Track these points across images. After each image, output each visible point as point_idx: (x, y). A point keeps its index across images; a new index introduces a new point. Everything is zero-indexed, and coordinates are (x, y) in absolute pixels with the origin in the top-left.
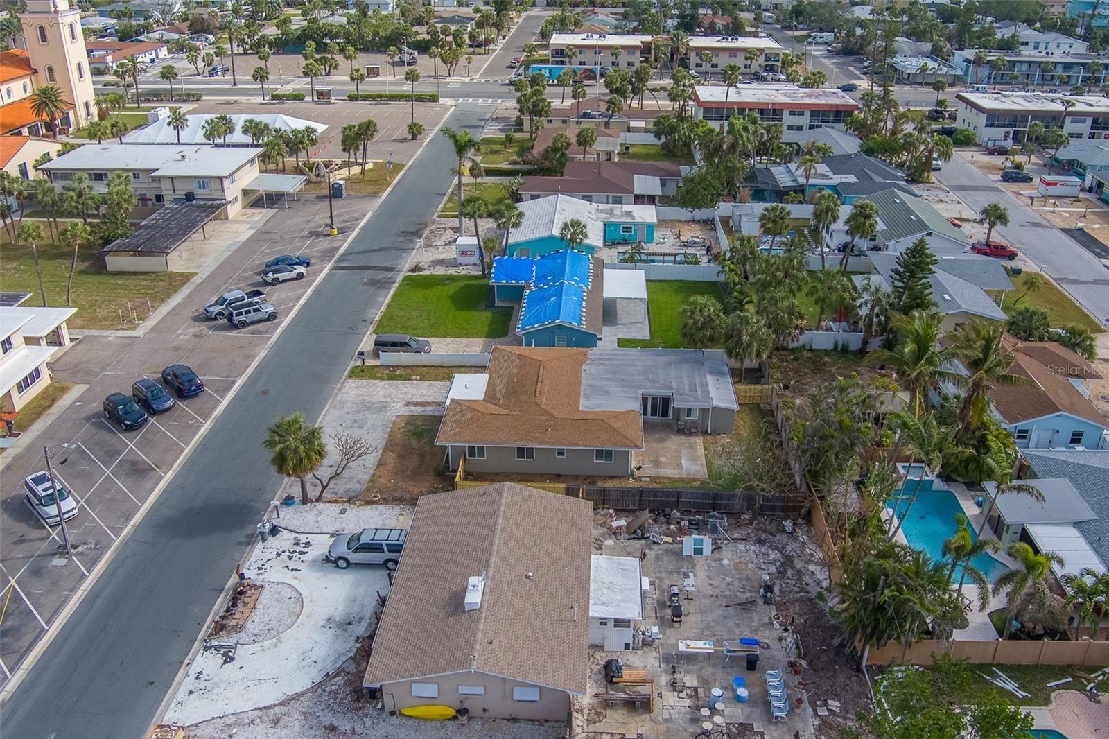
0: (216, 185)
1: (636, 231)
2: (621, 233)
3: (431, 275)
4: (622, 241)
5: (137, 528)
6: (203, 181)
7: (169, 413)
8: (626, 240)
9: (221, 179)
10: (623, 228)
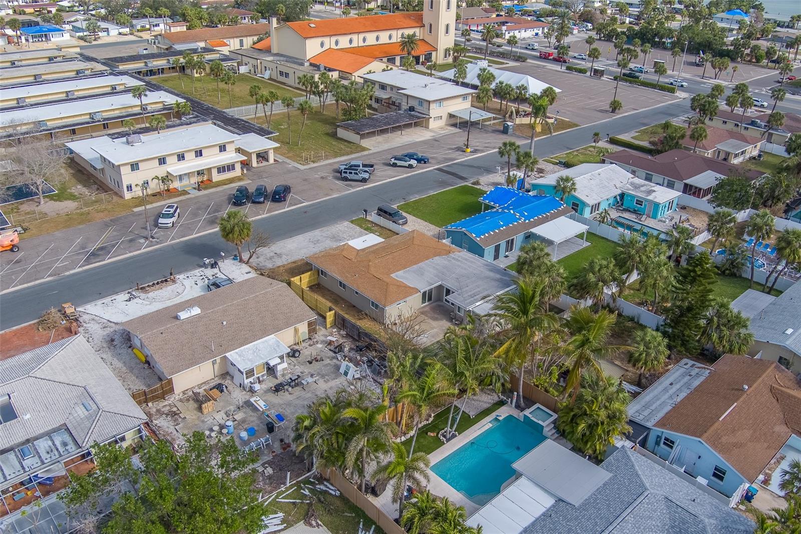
0: (425, 105)
1: (645, 205)
2: (635, 204)
3: (480, 189)
4: (632, 210)
5: (181, 242)
6: (421, 101)
7: (259, 205)
8: (635, 210)
9: (429, 102)
10: (637, 200)
